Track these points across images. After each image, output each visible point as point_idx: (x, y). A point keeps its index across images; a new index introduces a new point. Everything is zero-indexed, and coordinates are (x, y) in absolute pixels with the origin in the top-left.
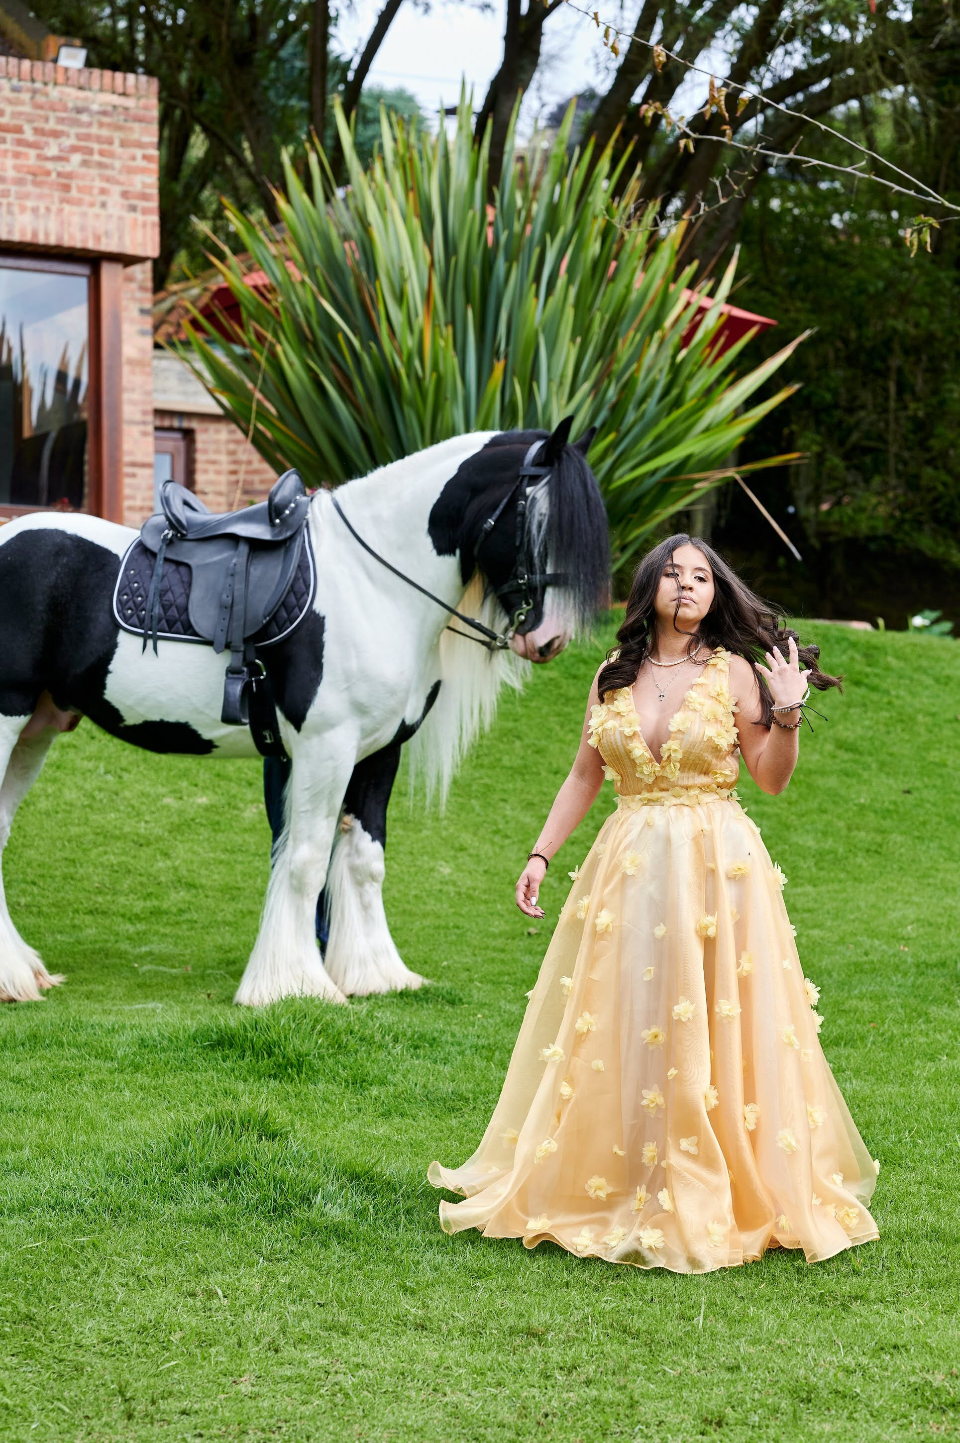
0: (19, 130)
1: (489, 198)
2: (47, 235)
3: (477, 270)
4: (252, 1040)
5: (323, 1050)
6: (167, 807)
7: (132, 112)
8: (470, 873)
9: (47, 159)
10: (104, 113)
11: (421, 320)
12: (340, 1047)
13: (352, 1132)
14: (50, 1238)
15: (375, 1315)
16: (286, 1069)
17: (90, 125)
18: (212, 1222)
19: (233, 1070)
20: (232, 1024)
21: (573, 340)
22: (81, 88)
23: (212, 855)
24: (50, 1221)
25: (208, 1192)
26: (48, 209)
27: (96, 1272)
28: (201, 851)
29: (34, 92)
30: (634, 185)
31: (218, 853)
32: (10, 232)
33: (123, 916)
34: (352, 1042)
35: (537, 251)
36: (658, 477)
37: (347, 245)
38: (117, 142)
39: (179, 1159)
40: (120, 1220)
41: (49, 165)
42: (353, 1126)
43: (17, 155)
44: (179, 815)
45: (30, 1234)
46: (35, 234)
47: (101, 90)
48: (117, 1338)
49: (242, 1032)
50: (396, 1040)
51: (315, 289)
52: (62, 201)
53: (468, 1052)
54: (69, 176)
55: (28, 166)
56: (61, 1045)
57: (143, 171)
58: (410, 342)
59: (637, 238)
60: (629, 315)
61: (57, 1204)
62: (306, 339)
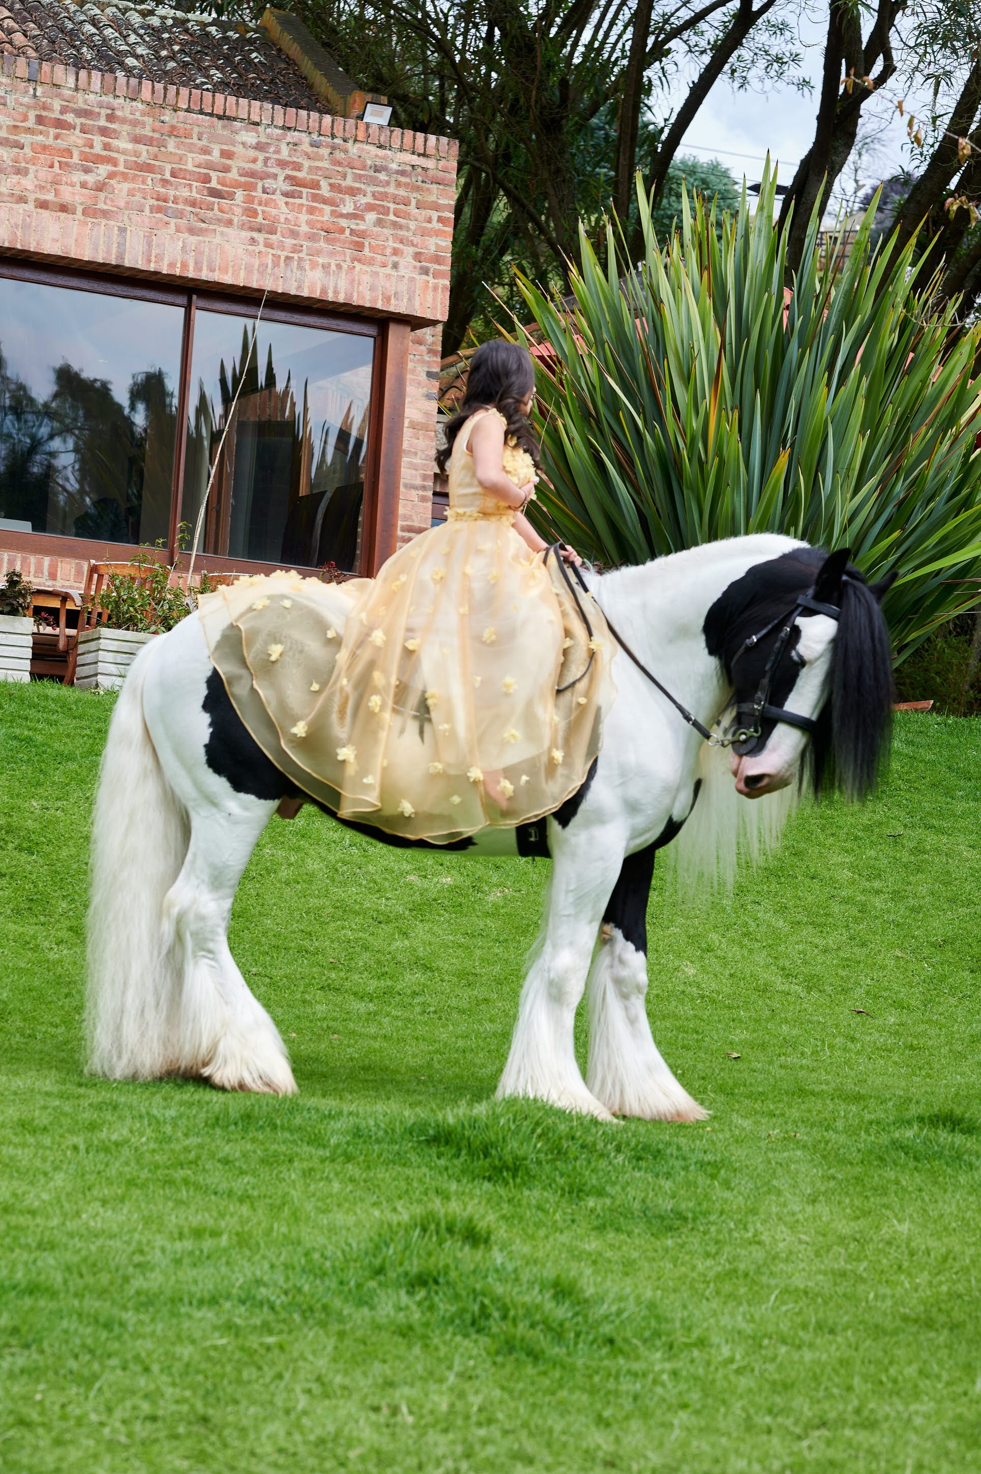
0: (316, 185)
1: (787, 281)
2: (336, 292)
3: (768, 355)
4: (469, 1139)
5: (542, 1156)
6: (410, 885)
7: (431, 173)
8: (716, 976)
9: (342, 216)
10: (403, 173)
11: (708, 402)
12: (559, 1153)
13: (564, 1245)
14: (237, 1335)
15: (565, 1445)
16: (501, 1172)
17: (388, 183)
18: (405, 1332)
19: (446, 1169)
20: (451, 1120)
21: (862, 432)
22: (380, 147)
23: (451, 938)
24: (240, 1316)
25: (404, 1299)
26: (339, 267)
27: (280, 1376)
28: (440, 932)
29: (334, 148)
30: (938, 277)
31: (459, 936)
32: (299, 287)
33: (355, 994)
34: (574, 1149)
35: (831, 340)
36: (941, 579)
37: (638, 321)
38: (413, 202)
39: (377, 1262)
40: (311, 1322)
41: (344, 223)
42: (564, 1238)
43: (311, 211)
44: (421, 894)
45: (215, 1328)
46: (324, 290)
47: (401, 150)
48: (292, 1450)
49: (459, 1129)
50: (618, 1150)
51: (602, 365)
52: (353, 260)
53: (692, 1168)
54: (362, 234)
55: (322, 222)
56: (274, 1127)
57: (438, 233)
58: (695, 424)
59: (936, 330)
60: (923, 409)
61: (248, 1298)
62: (590, 415)
